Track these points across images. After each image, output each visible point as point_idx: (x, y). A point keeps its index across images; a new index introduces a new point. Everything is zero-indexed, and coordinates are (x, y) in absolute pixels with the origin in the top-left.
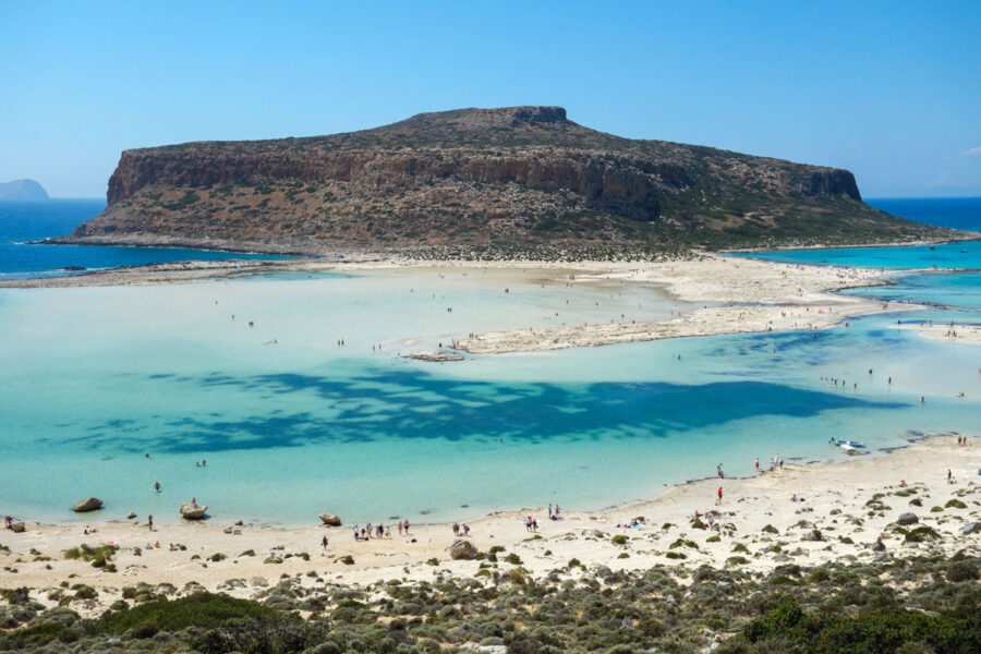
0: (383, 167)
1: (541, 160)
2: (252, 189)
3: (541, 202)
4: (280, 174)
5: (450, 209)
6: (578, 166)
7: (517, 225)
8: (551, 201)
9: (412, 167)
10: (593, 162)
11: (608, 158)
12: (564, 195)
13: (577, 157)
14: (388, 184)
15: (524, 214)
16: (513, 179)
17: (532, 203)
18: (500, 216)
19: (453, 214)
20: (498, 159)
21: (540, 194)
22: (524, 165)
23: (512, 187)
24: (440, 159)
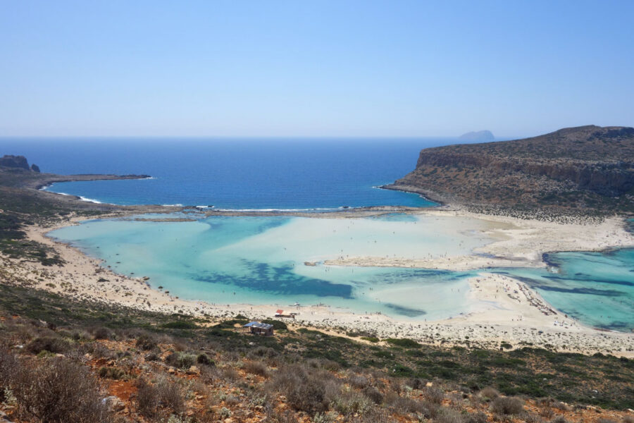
0: (494, 165)
1: (560, 166)
2: (456, 169)
3: (553, 186)
4: (468, 163)
5: (510, 187)
6: (578, 169)
7: (534, 197)
8: (558, 186)
9: (505, 166)
10: (588, 167)
11: (598, 165)
12: (567, 183)
13: (578, 165)
14: (494, 173)
15: (540, 192)
16: (546, 174)
17: (548, 186)
18: (529, 192)
19: (511, 189)
20: (540, 164)
21: (556, 182)
22: (551, 168)
23: (544, 178)
24: (517, 163)
